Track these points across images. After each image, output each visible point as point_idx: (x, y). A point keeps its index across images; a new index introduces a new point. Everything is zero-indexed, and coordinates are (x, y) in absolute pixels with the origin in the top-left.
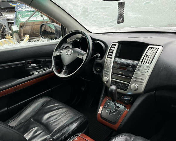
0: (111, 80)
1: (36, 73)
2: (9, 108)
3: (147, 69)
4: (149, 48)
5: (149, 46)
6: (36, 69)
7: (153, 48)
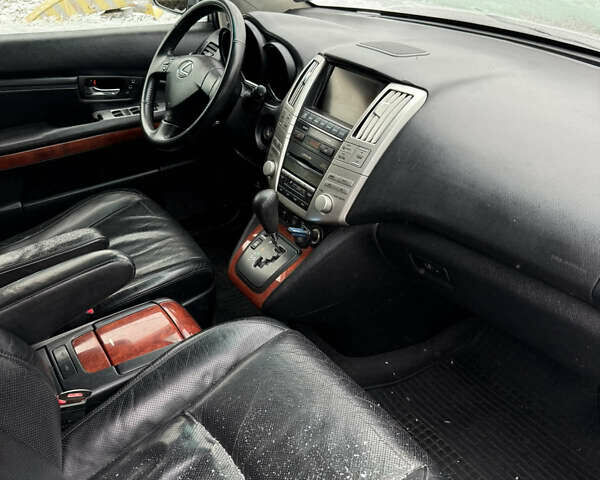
0: (282, 173)
1: (108, 117)
2: (25, 206)
3: (365, 155)
4: (390, 91)
5: (391, 86)
6: (109, 104)
7: (405, 95)
